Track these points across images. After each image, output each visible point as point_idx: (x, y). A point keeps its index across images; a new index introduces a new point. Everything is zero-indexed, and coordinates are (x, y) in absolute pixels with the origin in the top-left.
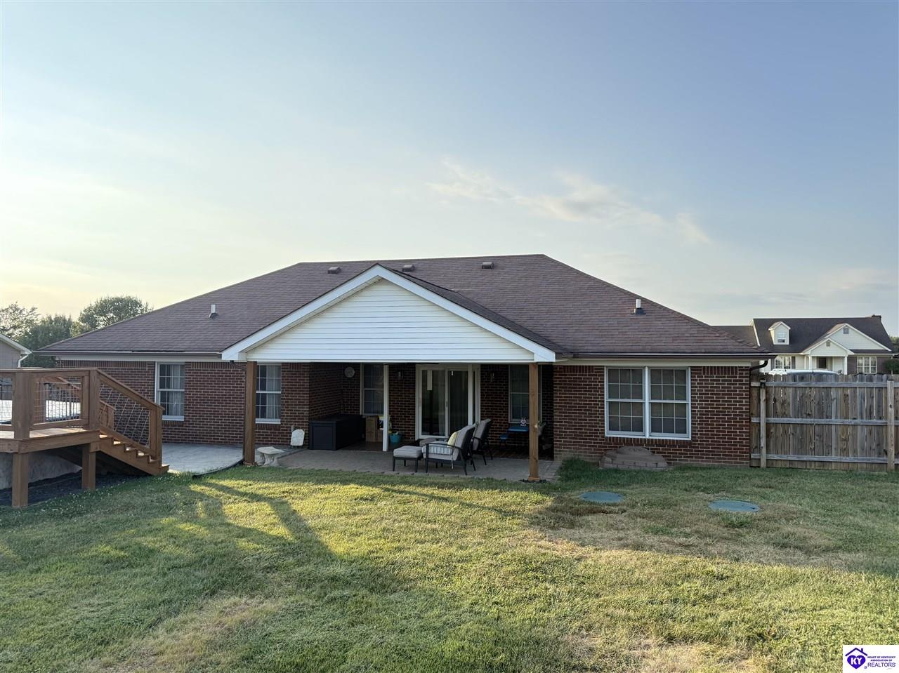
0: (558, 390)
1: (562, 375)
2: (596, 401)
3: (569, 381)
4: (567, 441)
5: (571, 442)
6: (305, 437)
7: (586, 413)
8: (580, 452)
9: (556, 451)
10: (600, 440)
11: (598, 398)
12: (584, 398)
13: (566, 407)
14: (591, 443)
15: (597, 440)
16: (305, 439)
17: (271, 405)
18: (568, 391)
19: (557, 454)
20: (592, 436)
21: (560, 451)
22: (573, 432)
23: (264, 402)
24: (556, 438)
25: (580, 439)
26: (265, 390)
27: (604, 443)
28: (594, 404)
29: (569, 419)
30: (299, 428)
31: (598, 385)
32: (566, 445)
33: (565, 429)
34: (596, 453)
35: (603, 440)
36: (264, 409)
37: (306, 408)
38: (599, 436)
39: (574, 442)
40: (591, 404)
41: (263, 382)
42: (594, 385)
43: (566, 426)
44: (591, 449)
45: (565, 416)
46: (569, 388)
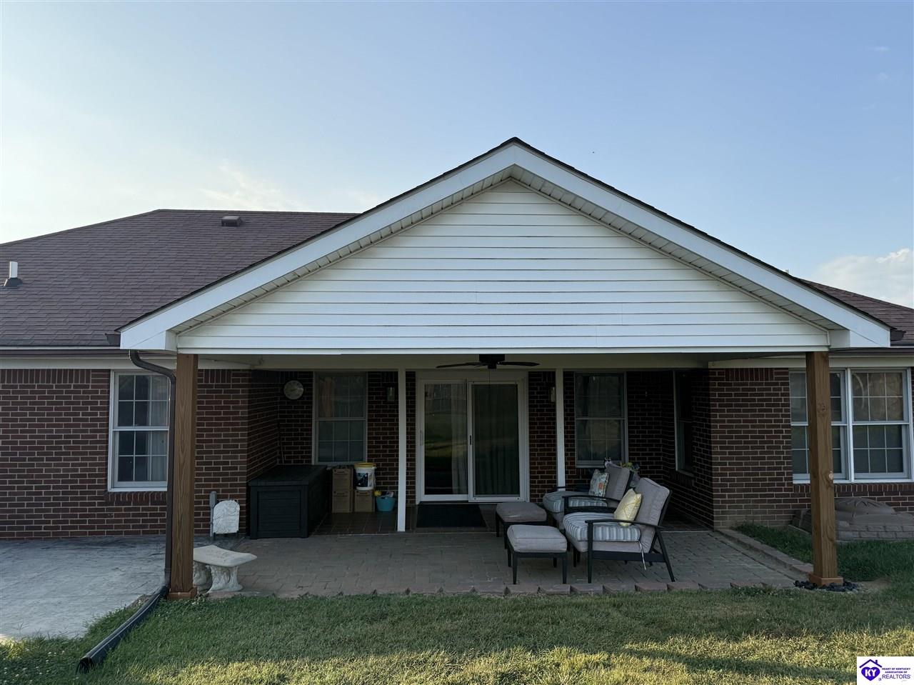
0: (717, 411)
1: (725, 385)
2: (779, 426)
3: (736, 395)
4: (734, 496)
5: (741, 496)
6: (241, 513)
7: (763, 448)
8: (756, 513)
9: (718, 513)
10: (786, 490)
11: (781, 421)
12: (760, 421)
13: (732, 437)
14: (772, 495)
15: (781, 490)
16: (240, 519)
17: (156, 454)
18: (734, 411)
19: (718, 518)
20: (773, 485)
21: (723, 513)
22: (744, 480)
23: (142, 448)
24: (717, 491)
25: (754, 490)
26: (145, 423)
27: (793, 496)
28: (776, 432)
29: (737, 459)
30: (225, 498)
31: (780, 400)
32: (733, 502)
33: (731, 475)
34: (781, 512)
35: (791, 490)
36: (142, 462)
37: (241, 458)
38: (783, 485)
39: (746, 496)
40: (771, 432)
41: (143, 408)
42: (775, 400)
43: (733, 469)
44: (773, 507)
45: (730, 453)
46: (736, 405)
